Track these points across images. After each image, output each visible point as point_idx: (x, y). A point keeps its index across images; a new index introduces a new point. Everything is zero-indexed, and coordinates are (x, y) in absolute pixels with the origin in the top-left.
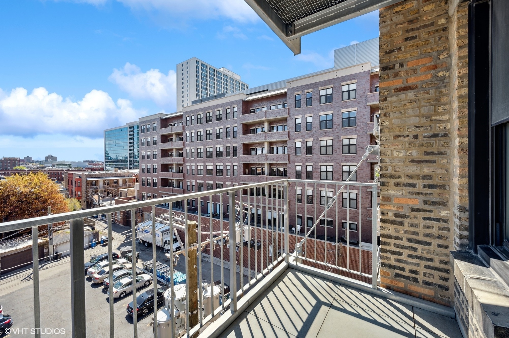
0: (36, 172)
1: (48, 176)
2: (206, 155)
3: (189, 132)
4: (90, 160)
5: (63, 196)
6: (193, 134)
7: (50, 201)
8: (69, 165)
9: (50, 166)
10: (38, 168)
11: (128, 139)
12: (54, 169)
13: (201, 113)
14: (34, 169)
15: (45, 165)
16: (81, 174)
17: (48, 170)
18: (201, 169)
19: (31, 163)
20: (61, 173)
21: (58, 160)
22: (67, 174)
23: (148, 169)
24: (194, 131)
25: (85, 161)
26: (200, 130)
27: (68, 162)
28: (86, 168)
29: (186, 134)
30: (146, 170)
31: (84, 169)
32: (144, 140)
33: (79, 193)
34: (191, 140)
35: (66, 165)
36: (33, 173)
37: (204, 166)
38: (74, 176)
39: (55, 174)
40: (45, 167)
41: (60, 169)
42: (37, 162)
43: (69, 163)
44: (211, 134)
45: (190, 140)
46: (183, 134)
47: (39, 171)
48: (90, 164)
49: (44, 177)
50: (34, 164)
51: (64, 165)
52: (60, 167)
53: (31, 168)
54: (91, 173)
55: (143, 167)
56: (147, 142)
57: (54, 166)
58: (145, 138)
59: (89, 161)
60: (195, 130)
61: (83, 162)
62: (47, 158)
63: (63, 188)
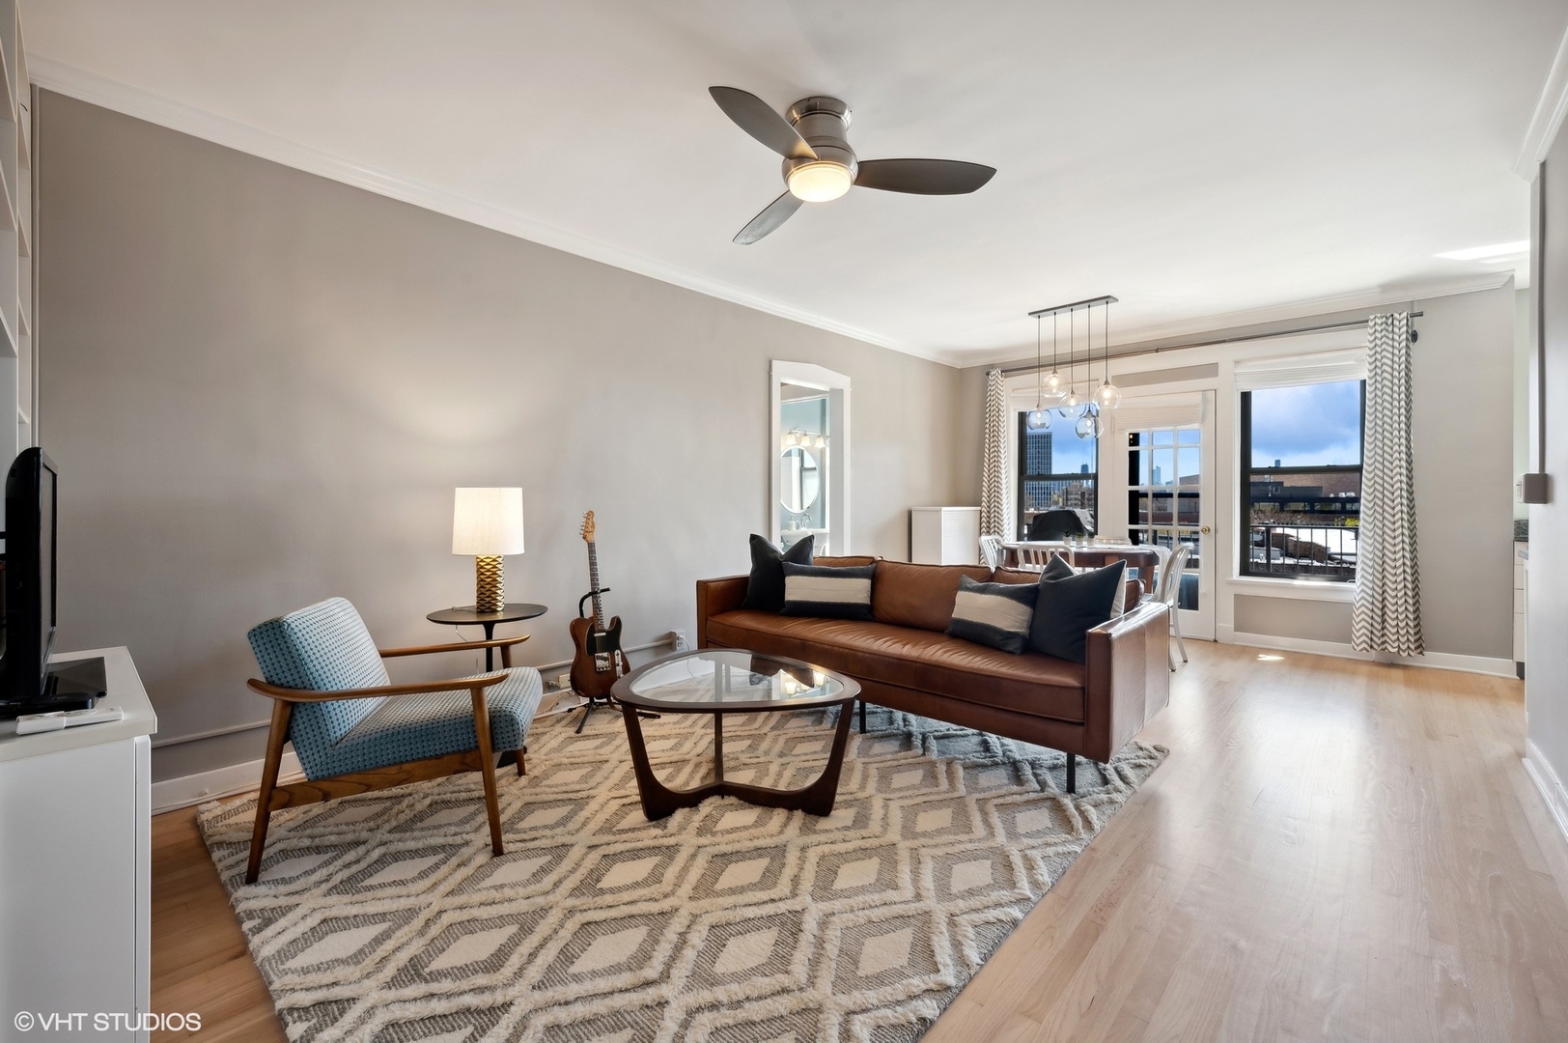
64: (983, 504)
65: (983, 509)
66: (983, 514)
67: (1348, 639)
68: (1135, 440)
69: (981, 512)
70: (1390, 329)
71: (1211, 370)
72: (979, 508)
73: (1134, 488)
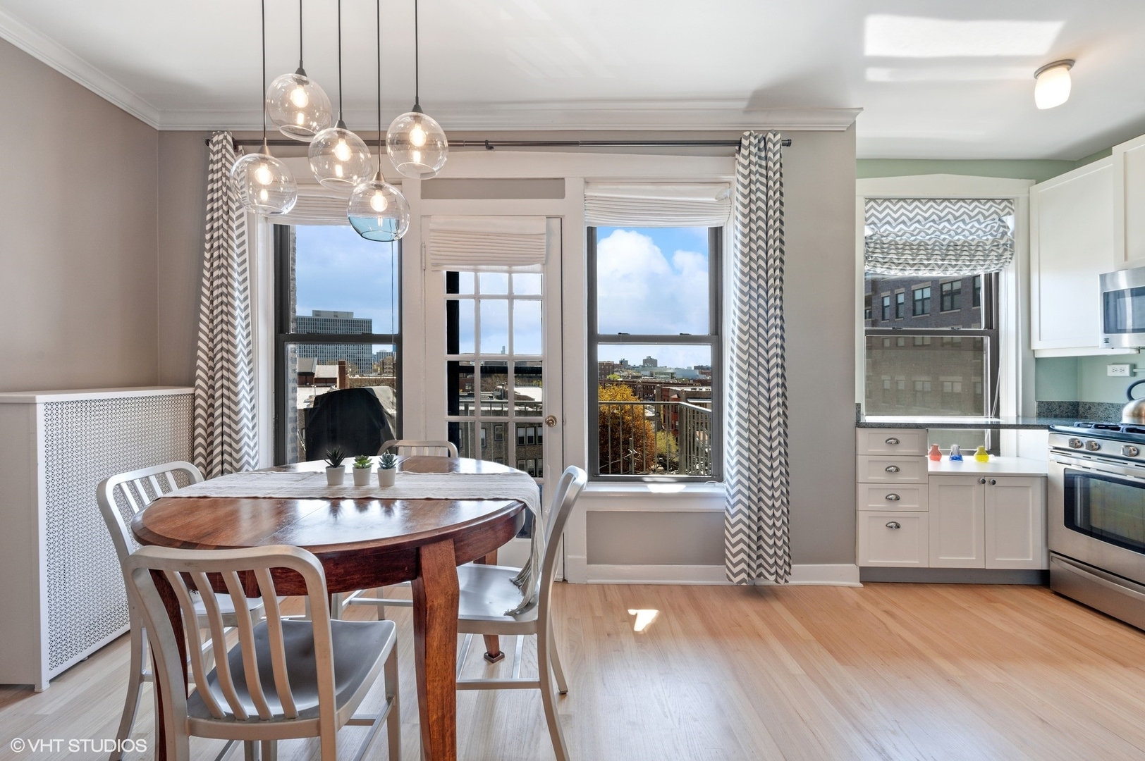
3: (888, 293)
4: (704, 365)
5: (652, 425)
6: (901, 299)
7: (633, 431)
8: (672, 374)
9: (647, 376)
10: (633, 377)
12: (650, 381)
14: (628, 380)
15: (643, 373)
16: (680, 390)
17: (643, 382)
21: (658, 365)
22: (660, 390)
25: (696, 368)
28: (695, 381)
29: (880, 300)
31: (691, 382)
33: (677, 424)
34: (895, 315)
35: (668, 374)
38: (670, 393)
40: (641, 377)
41: (658, 380)
42: (634, 368)
43: (672, 371)
44: (958, 292)
45: (891, 314)
46: (873, 301)
47: (632, 382)
48: (702, 373)
49: (627, 394)
50: (630, 371)
51: (665, 374)
52: (660, 378)
53: (625, 377)
54: (695, 389)
57: (652, 375)
59: (702, 366)
61: (693, 369)
62: (645, 361)
64: (199, 382)
65: (199, 392)
66: (199, 401)
67: (720, 558)
68: (453, 282)
69: (194, 397)
70: (763, 154)
71: (554, 188)
72: (189, 390)
73: (453, 357)
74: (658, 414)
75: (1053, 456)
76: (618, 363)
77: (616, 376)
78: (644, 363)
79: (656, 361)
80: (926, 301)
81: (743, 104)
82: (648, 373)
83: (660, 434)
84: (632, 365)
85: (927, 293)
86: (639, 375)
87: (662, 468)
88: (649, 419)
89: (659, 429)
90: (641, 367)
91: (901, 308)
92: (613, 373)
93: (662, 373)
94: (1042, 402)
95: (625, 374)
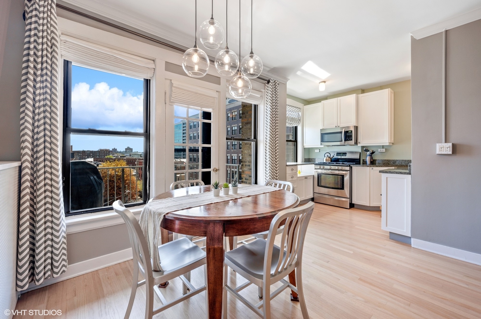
0: (119, 160)
1: (127, 163)
2: (239, 147)
5: (135, 178)
7: (127, 181)
8: (141, 155)
9: (128, 156)
10: (121, 157)
11: (182, 133)
12: (130, 158)
13: (235, 110)
14: (118, 158)
15: (125, 155)
17: (127, 159)
18: (235, 159)
19: (117, 153)
20: (135, 161)
21: (133, 151)
22: (138, 162)
23: (194, 159)
24: (229, 126)
26: (234, 125)
27: (140, 152)
30: (193, 160)
32: (192, 135)
35: (139, 155)
36: (117, 160)
37: (237, 156)
39: (131, 162)
40: (125, 157)
41: (134, 158)
42: (120, 152)
43: (140, 154)
47: (121, 159)
49: (124, 164)
50: (118, 154)
51: (137, 155)
52: (134, 157)
53: (116, 157)
55: (191, 157)
56: (194, 136)
57: (130, 155)
58: (192, 133)
60: (231, 125)
62: (126, 149)
63: (135, 172)
65: (27, 164)
66: (27, 170)
74: (137, 173)
75: (315, 170)
76: (111, 150)
77: (111, 156)
78: (125, 150)
79: (132, 149)
80: (236, 131)
81: (268, 69)
82: (128, 155)
83: (138, 182)
84: (119, 151)
85: (236, 128)
86: (124, 155)
87: (139, 197)
88: (134, 175)
89: (138, 179)
90: (124, 152)
91: (229, 132)
92: (109, 155)
93: (136, 155)
94: (306, 159)
95: (116, 155)
